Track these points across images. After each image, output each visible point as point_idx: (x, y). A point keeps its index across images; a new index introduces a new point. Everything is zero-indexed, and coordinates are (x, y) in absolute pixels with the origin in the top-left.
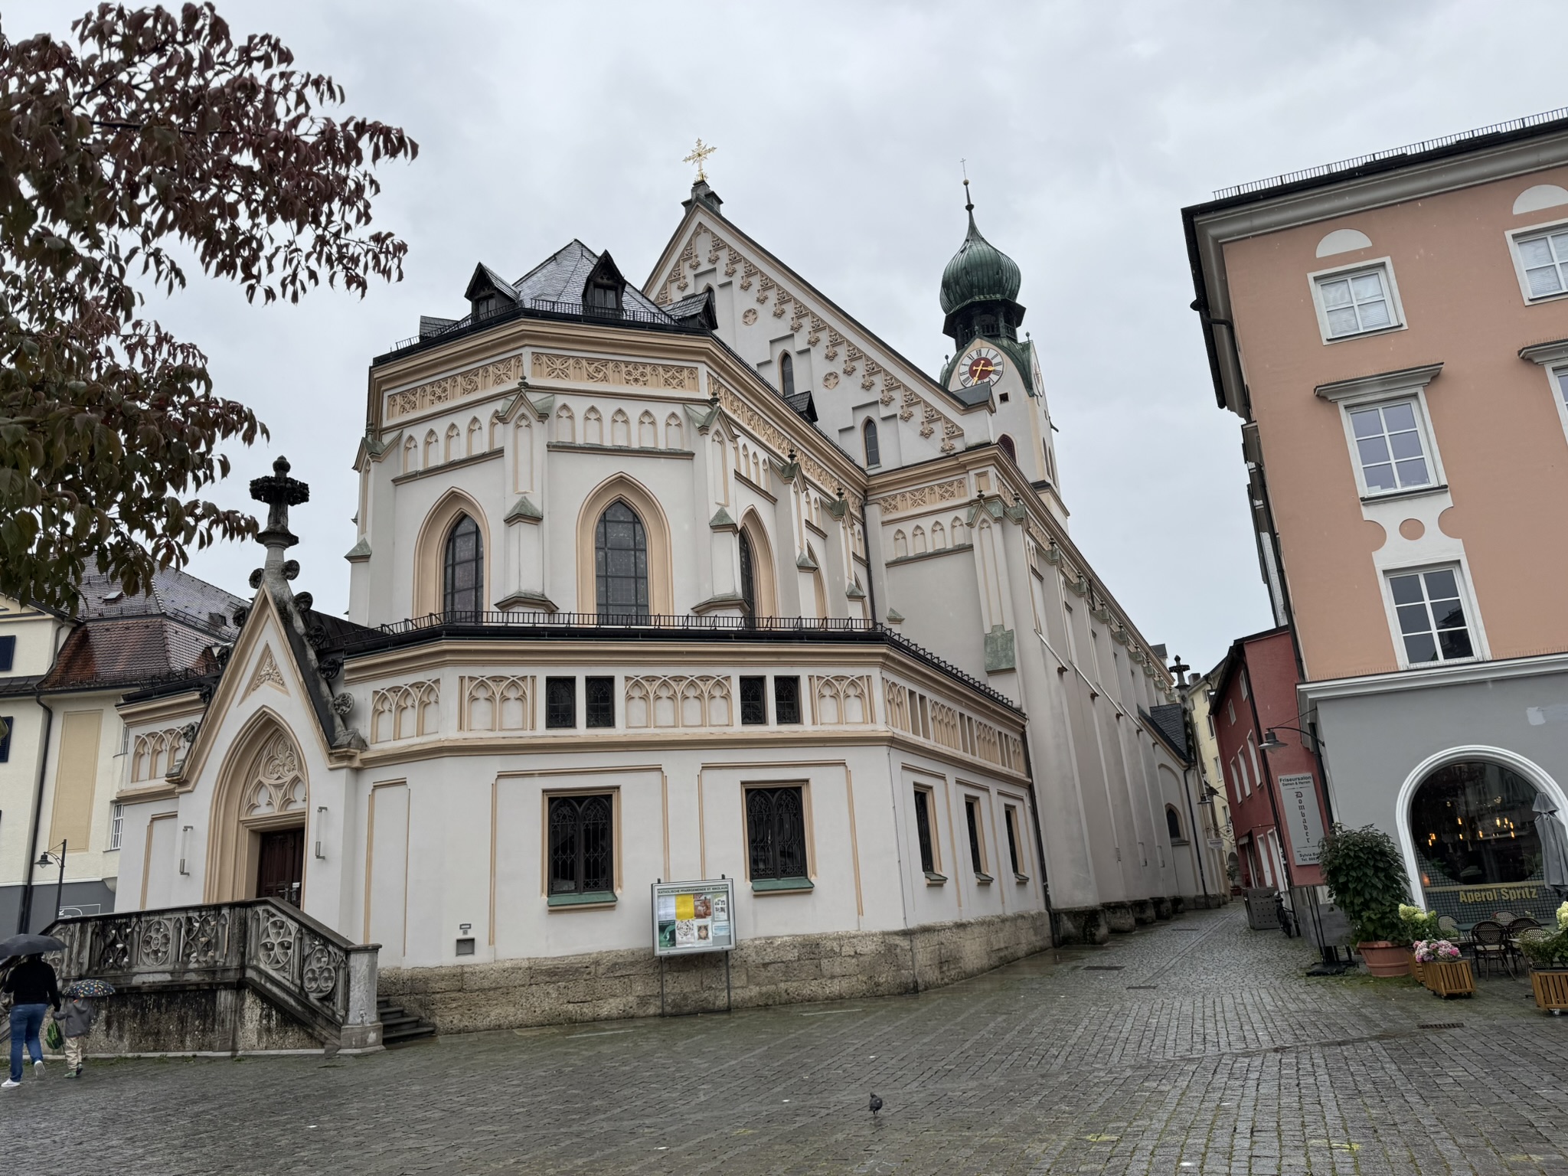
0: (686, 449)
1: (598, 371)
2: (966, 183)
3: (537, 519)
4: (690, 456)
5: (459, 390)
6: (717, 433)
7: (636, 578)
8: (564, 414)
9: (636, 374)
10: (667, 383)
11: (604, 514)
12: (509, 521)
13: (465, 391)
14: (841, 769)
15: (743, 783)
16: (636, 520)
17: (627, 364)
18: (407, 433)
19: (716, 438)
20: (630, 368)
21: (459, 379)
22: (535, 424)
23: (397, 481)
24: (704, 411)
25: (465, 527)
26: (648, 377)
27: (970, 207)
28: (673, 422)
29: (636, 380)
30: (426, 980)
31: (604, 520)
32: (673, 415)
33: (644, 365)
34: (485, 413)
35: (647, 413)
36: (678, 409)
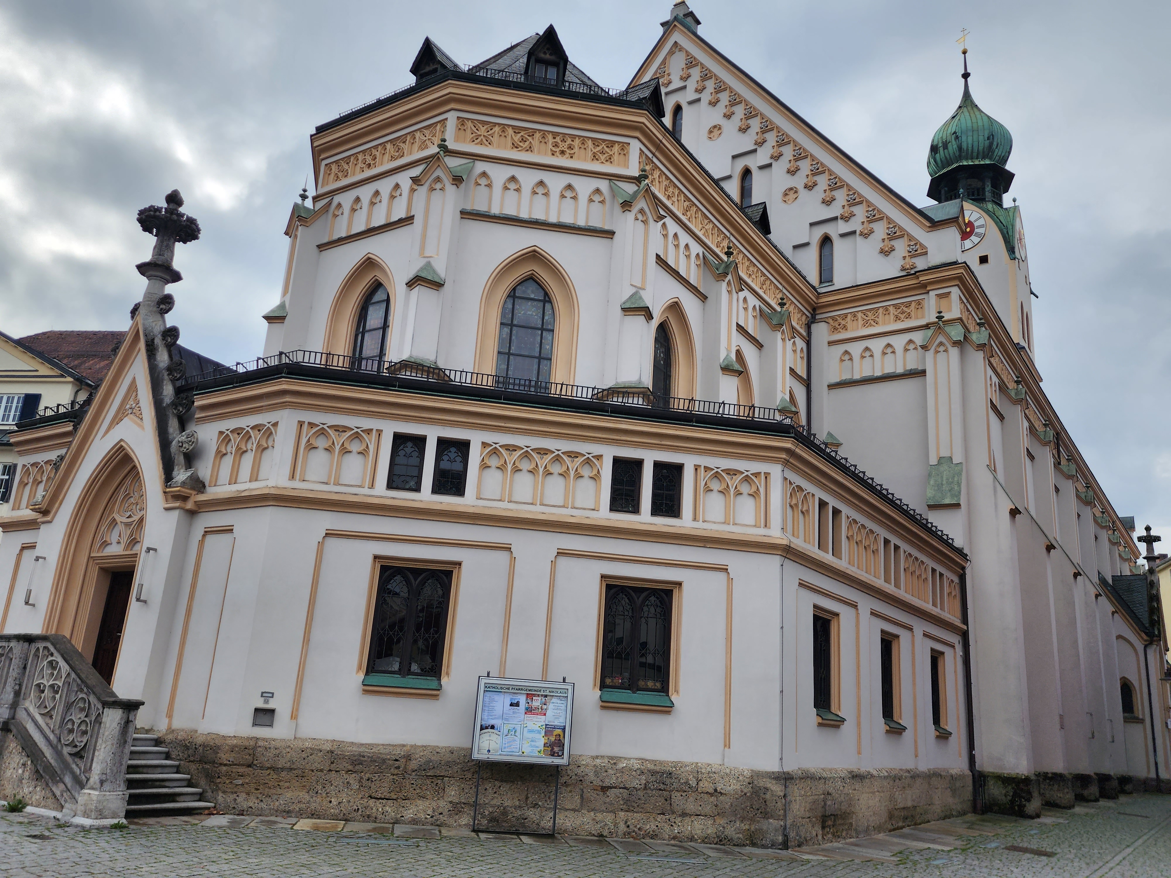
0: (607, 228)
1: (523, 140)
2: (964, 52)
3: (437, 285)
4: (609, 234)
5: (387, 157)
6: (642, 211)
7: (540, 358)
8: (483, 181)
9: (564, 146)
10: (595, 157)
11: (514, 289)
12: (411, 284)
13: (393, 158)
14: (722, 575)
15: (603, 577)
16: (547, 299)
17: (555, 135)
18: (337, 199)
19: (640, 216)
20: (558, 139)
21: (389, 146)
22: (450, 189)
23: (322, 247)
24: (630, 188)
25: (379, 296)
26: (576, 150)
27: (966, 75)
28: (597, 198)
29: (563, 152)
30: (215, 749)
31: (512, 295)
32: (598, 191)
33: (573, 137)
34: (404, 179)
35: (569, 187)
36: (603, 185)
